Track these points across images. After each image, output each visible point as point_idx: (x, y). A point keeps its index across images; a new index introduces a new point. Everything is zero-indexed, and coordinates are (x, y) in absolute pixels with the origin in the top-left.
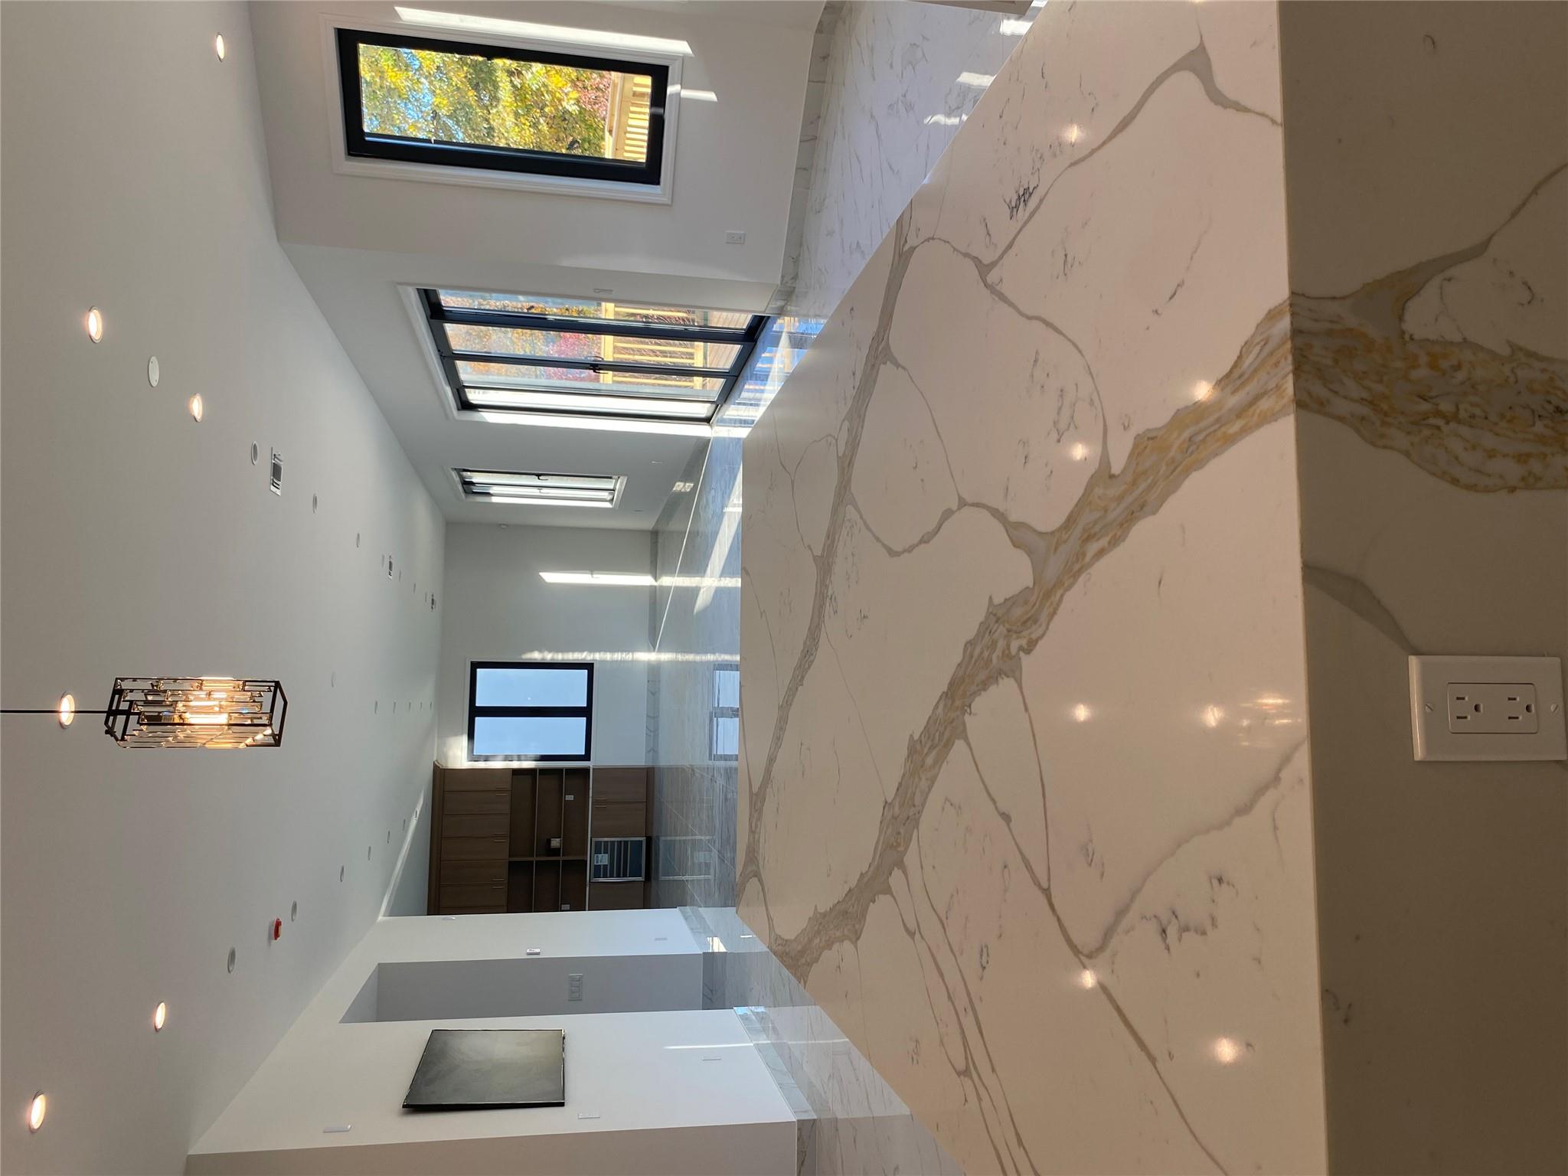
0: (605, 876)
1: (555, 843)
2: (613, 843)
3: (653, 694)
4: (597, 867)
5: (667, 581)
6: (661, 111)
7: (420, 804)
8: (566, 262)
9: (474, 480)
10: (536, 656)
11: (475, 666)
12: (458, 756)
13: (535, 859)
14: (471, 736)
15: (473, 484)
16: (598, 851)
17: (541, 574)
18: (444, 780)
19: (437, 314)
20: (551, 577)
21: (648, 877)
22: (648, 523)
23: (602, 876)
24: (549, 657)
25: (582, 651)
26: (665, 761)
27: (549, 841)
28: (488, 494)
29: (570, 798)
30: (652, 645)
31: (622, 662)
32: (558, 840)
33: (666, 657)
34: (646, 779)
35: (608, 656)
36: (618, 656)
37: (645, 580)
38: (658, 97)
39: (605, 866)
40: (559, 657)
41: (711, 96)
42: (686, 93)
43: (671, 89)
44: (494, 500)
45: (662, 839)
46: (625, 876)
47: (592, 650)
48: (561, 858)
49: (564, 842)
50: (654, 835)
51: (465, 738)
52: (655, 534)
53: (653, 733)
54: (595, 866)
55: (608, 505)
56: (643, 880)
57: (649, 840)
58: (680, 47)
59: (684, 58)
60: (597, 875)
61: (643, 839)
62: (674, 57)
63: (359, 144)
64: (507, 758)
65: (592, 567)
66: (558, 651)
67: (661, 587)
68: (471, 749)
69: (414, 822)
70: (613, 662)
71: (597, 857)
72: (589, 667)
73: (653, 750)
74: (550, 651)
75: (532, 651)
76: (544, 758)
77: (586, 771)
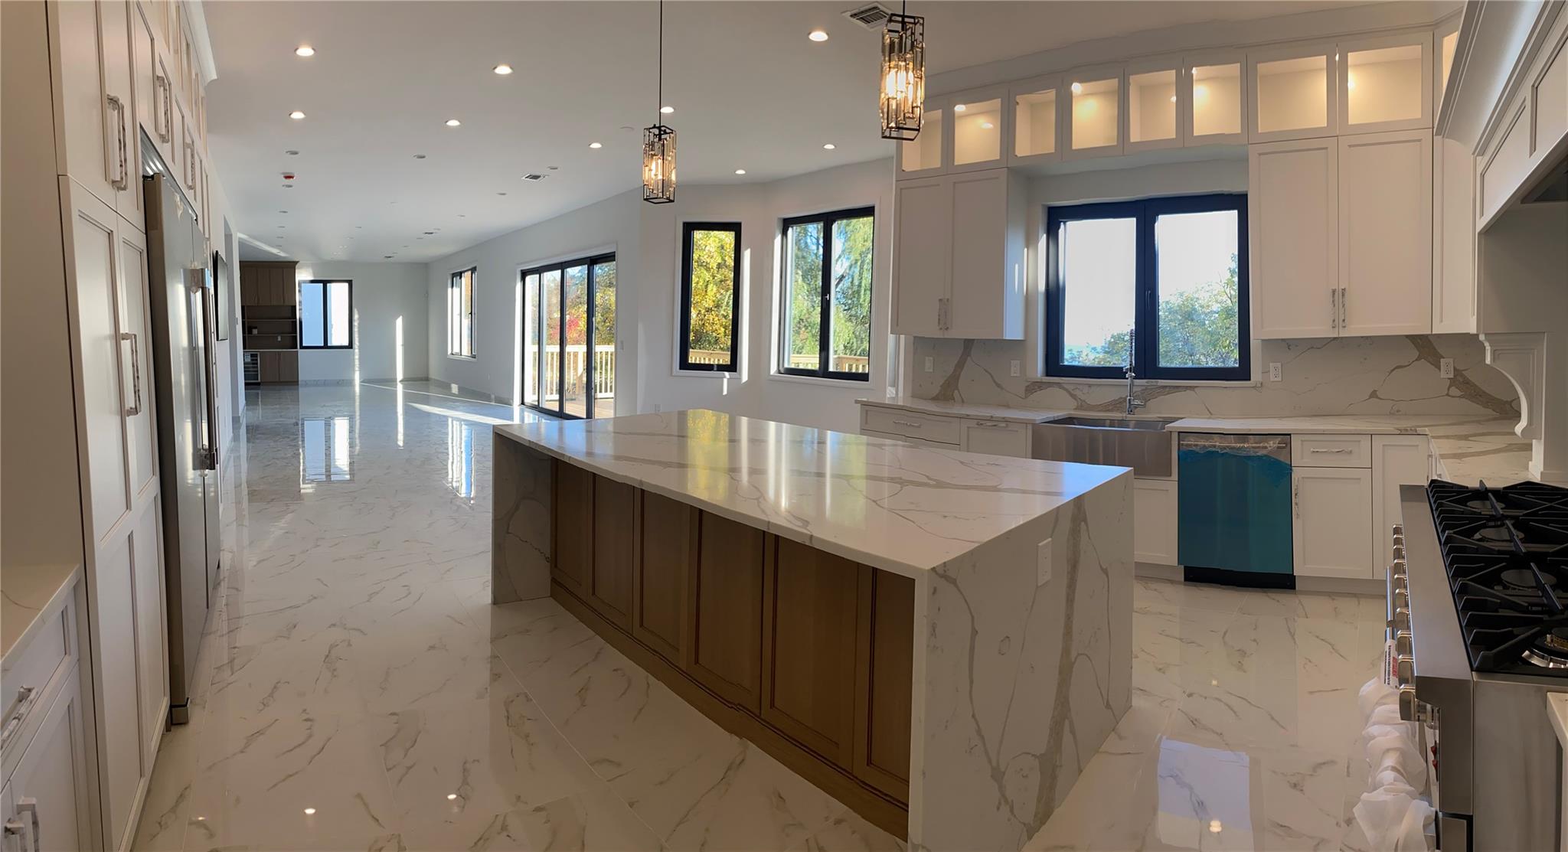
3: (338, 383)
5: (400, 388)
6: (715, 369)
7: (282, 254)
8: (640, 326)
9: (463, 278)
10: (356, 316)
11: (350, 282)
12: (302, 275)
14: (312, 282)
15: (461, 278)
17: (401, 317)
18: (290, 267)
19: (592, 261)
20: (399, 322)
22: (434, 374)
24: (356, 324)
25: (360, 342)
26: (301, 390)
28: (452, 286)
29: (279, 339)
30: (363, 381)
31: (354, 365)
33: (357, 389)
34: (292, 382)
35: (357, 357)
36: (357, 362)
37: (400, 376)
38: (722, 368)
40: (356, 330)
41: (725, 393)
42: (725, 381)
43: (727, 374)
44: (450, 290)
47: (360, 348)
50: (262, 387)
51: (312, 278)
52: (427, 379)
53: (317, 384)
55: (449, 352)
57: (259, 384)
58: (745, 378)
59: (740, 379)
61: (259, 381)
62: (740, 374)
63: (689, 228)
64: (300, 302)
65: (405, 345)
66: (359, 328)
67: (396, 384)
68: (305, 282)
69: (275, 251)
70: (354, 359)
72: (350, 346)
73: (307, 384)
74: (359, 324)
75: (359, 314)
76: (301, 323)
77: (296, 348)
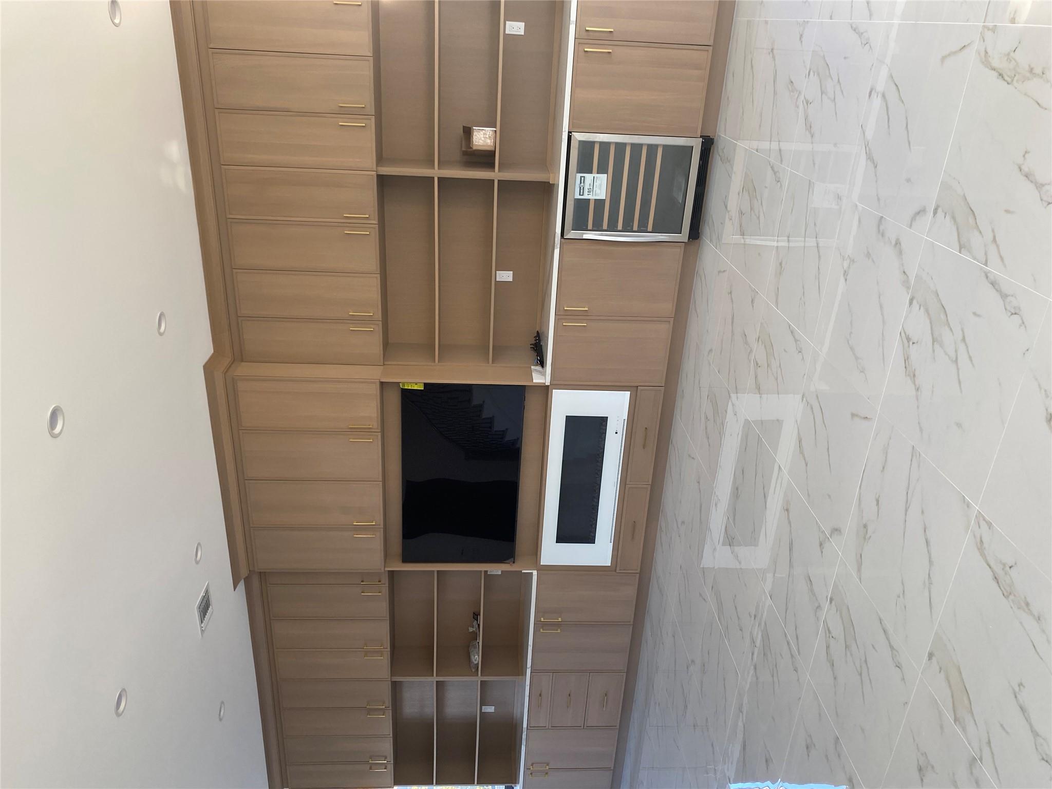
0: (597, 227)
1: (483, 138)
2: (620, 147)
4: (582, 205)
13: (436, 172)
16: (585, 167)
21: (695, 233)
23: (590, 226)
27: (468, 132)
32: (489, 131)
39: (599, 203)
45: (742, 145)
46: (643, 229)
48: (495, 175)
49: (504, 137)
54: (578, 201)
56: (686, 240)
57: (708, 145)
60: (580, 225)
61: (694, 142)
71: (582, 180)
